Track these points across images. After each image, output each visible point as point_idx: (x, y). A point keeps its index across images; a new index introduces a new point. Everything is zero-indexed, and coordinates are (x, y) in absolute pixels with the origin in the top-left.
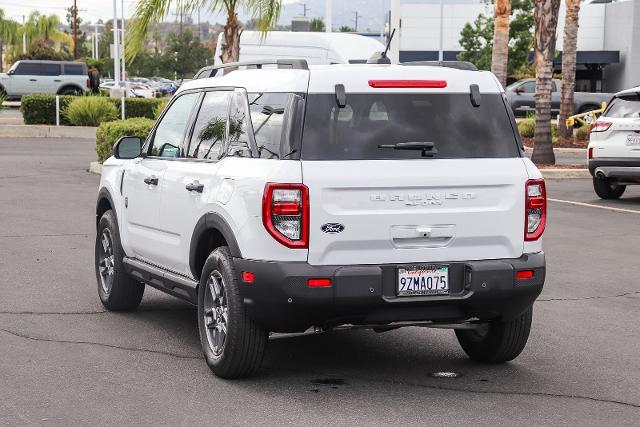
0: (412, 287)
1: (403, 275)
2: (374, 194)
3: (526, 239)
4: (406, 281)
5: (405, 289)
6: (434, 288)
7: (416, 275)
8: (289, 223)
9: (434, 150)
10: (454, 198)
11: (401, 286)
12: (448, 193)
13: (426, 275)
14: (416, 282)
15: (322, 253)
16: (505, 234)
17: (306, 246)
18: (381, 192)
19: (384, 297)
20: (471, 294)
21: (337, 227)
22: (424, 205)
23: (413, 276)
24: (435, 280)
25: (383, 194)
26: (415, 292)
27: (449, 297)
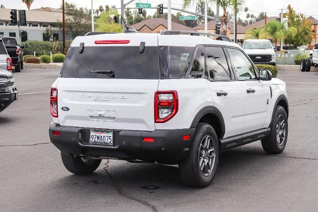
0: (96, 140)
1: (92, 134)
2: (81, 94)
3: (156, 122)
4: (94, 137)
5: (93, 141)
6: (106, 142)
11: (91, 139)
13: (103, 135)
14: (98, 138)
15: (63, 120)
16: (143, 118)
17: (57, 116)
18: (84, 93)
19: (80, 143)
23: (97, 135)
24: (106, 138)
25: (84, 95)
26: (97, 143)
27: (112, 147)
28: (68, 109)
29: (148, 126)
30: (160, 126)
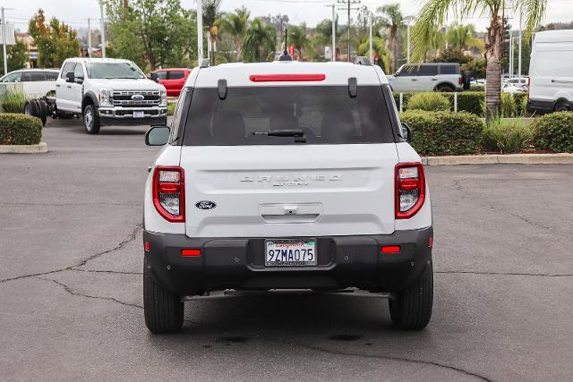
0: (280, 258)
1: (270, 247)
2: (243, 175)
3: (397, 217)
4: (273, 254)
5: (274, 260)
6: (301, 259)
7: (283, 248)
8: (169, 201)
9: (305, 137)
10: (321, 179)
11: (269, 257)
12: (314, 175)
13: (293, 248)
14: (284, 254)
15: (198, 226)
16: (373, 213)
17: (183, 220)
18: (251, 174)
19: (249, 267)
20: (334, 266)
21: (210, 204)
22: (291, 186)
25: (251, 176)
26: (283, 263)
27: (315, 269)
28: (214, 205)
29: (382, 226)
30: (403, 225)
